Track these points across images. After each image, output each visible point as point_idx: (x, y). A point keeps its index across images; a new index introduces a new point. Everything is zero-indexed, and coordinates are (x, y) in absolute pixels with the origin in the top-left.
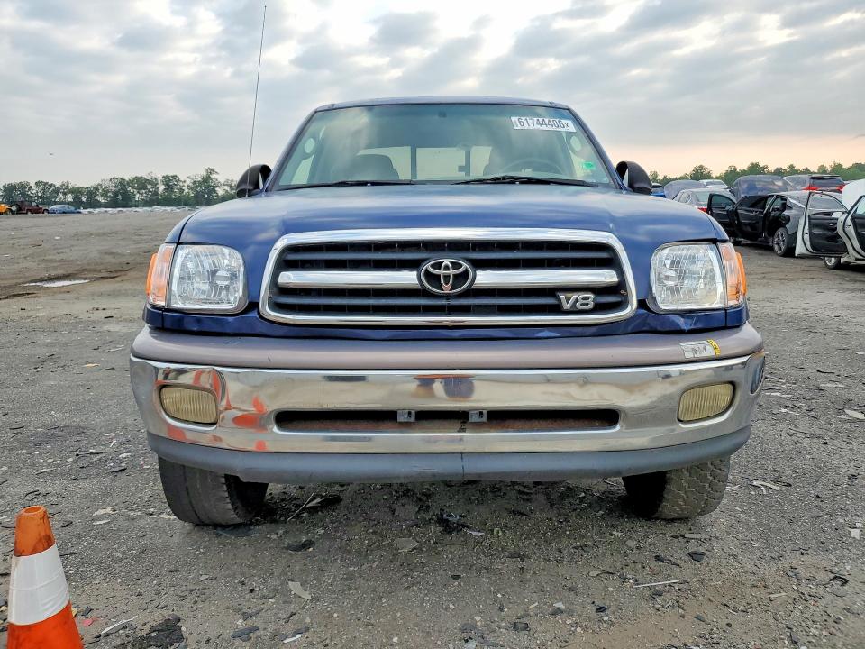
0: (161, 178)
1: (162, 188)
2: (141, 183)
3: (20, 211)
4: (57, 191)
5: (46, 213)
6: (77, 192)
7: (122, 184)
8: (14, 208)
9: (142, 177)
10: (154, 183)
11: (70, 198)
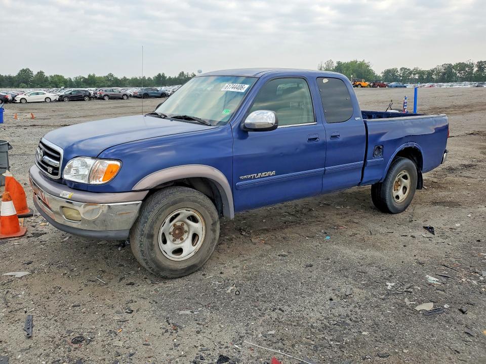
0: (476, 63)
1: (475, 69)
2: (462, 66)
3: (374, 86)
4: (411, 73)
5: (387, 87)
6: (421, 73)
7: (450, 67)
8: (372, 84)
9: (463, 63)
10: (471, 66)
11: (417, 77)
